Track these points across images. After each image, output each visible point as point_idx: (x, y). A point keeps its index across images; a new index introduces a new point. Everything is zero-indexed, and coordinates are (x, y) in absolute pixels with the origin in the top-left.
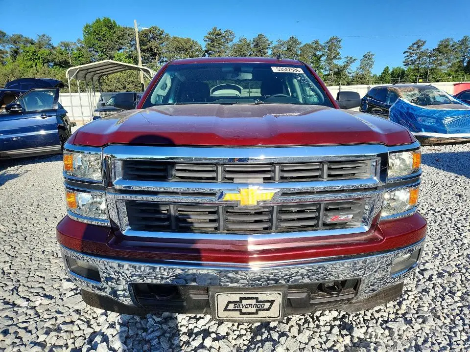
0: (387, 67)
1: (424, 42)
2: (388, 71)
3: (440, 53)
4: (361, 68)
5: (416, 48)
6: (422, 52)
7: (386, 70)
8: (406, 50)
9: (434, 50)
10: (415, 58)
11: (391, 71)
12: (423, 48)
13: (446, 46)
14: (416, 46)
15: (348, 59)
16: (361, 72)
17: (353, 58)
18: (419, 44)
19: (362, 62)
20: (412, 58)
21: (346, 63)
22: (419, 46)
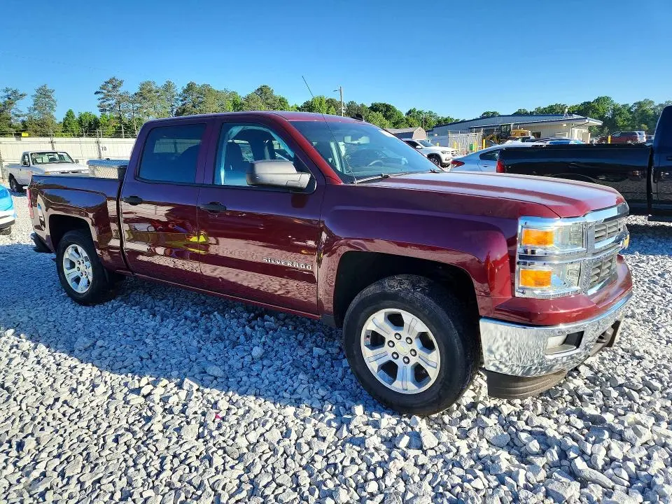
0: (70, 111)
1: (121, 82)
2: (73, 117)
3: (144, 98)
4: (35, 109)
5: (111, 89)
6: (120, 95)
7: (70, 114)
8: (99, 90)
9: (136, 94)
10: (112, 102)
11: (77, 116)
12: (121, 90)
13: (150, 91)
14: (110, 85)
15: (10, 93)
16: (37, 115)
17: (20, 93)
18: (114, 84)
19: (35, 101)
20: (110, 102)
21: (6, 99)
22: (114, 87)
